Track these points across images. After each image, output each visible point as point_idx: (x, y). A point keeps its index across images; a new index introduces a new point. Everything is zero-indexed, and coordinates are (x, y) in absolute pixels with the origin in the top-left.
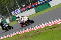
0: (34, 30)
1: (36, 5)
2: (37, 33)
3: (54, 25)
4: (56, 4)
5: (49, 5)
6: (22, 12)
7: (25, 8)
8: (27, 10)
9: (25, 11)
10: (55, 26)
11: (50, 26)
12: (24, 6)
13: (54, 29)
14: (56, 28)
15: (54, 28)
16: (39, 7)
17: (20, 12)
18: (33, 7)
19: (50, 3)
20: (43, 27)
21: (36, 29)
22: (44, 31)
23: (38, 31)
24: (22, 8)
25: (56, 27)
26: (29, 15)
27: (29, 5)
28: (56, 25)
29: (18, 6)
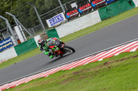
0: (97, 61)
1: (102, 3)
2: (105, 67)
6: (69, 19)
7: (78, 10)
8: (82, 14)
9: (76, 17)
11: (134, 50)
12: (74, 5)
16: (108, 7)
17: (65, 19)
18: (95, 8)
20: (118, 54)
21: (101, 59)
22: (119, 63)
23: (105, 63)
24: (69, 10)
26: (85, 27)
27: (86, 4)
29: (62, 6)
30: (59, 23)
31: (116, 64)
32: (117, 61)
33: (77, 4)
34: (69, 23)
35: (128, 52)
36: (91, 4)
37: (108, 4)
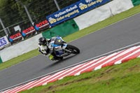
0: (41, 86)
2: (49, 91)
3: (87, 72)
5: (75, 26)
6: (12, 43)
7: (21, 33)
8: (26, 37)
9: (20, 40)
10: (89, 75)
11: (78, 74)
12: (17, 28)
13: (86, 82)
14: (90, 80)
15: (87, 78)
16: (52, 30)
17: (8, 43)
18: (39, 31)
19: (76, 20)
20: (62, 78)
21: (46, 84)
22: (64, 87)
23: (49, 88)
24: (13, 33)
25: (90, 78)
26: (29, 51)
27: (30, 27)
28: (91, 71)
29: (5, 29)
30: (2, 47)
31: (61, 88)
32: (62, 85)
33: (21, 27)
34: (12, 47)
35: (72, 76)
36: (34, 27)
37: (52, 27)
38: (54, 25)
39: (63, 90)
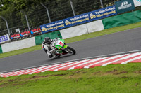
0: (28, 74)
2: (33, 79)
3: (63, 70)
4: (72, 36)
5: (60, 36)
6: (12, 40)
7: (20, 34)
8: (22, 38)
9: (18, 39)
10: (64, 72)
11: (56, 70)
12: (17, 30)
13: (61, 77)
16: (42, 36)
17: (9, 39)
18: (33, 35)
19: (62, 32)
20: (44, 71)
21: (31, 73)
22: (44, 78)
23: (34, 77)
24: (14, 33)
27: (27, 31)
28: (66, 70)
29: (8, 29)
31: (42, 78)
32: (43, 76)
33: (20, 30)
34: (11, 43)
35: (51, 71)
36: (30, 32)
38: (44, 33)
39: (43, 80)
